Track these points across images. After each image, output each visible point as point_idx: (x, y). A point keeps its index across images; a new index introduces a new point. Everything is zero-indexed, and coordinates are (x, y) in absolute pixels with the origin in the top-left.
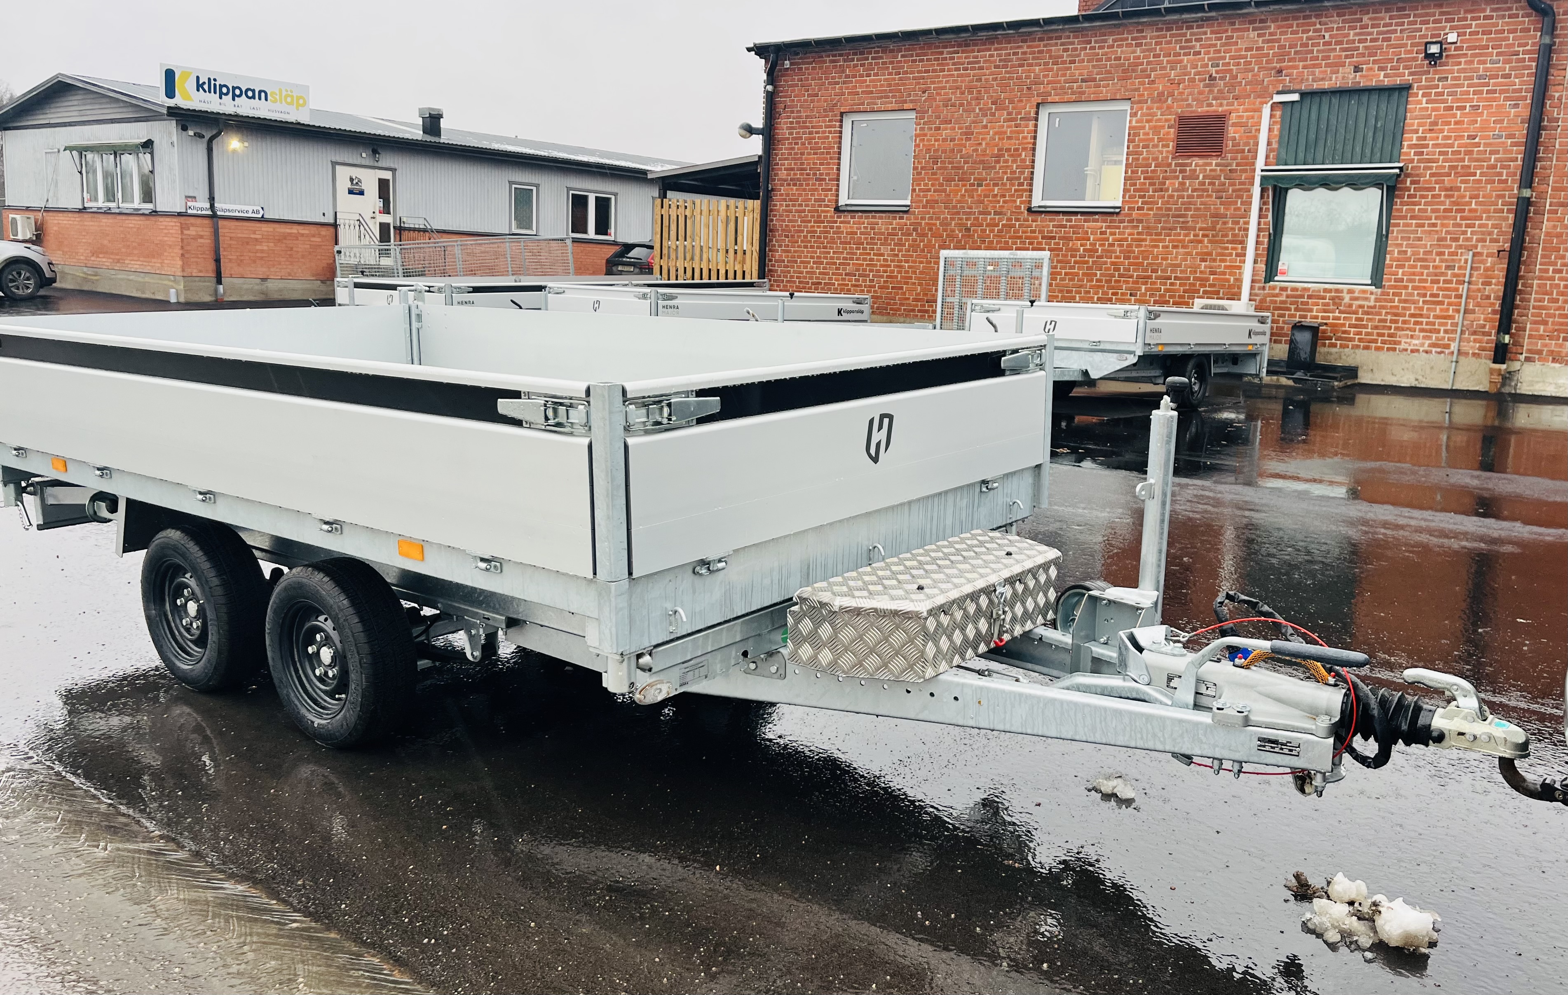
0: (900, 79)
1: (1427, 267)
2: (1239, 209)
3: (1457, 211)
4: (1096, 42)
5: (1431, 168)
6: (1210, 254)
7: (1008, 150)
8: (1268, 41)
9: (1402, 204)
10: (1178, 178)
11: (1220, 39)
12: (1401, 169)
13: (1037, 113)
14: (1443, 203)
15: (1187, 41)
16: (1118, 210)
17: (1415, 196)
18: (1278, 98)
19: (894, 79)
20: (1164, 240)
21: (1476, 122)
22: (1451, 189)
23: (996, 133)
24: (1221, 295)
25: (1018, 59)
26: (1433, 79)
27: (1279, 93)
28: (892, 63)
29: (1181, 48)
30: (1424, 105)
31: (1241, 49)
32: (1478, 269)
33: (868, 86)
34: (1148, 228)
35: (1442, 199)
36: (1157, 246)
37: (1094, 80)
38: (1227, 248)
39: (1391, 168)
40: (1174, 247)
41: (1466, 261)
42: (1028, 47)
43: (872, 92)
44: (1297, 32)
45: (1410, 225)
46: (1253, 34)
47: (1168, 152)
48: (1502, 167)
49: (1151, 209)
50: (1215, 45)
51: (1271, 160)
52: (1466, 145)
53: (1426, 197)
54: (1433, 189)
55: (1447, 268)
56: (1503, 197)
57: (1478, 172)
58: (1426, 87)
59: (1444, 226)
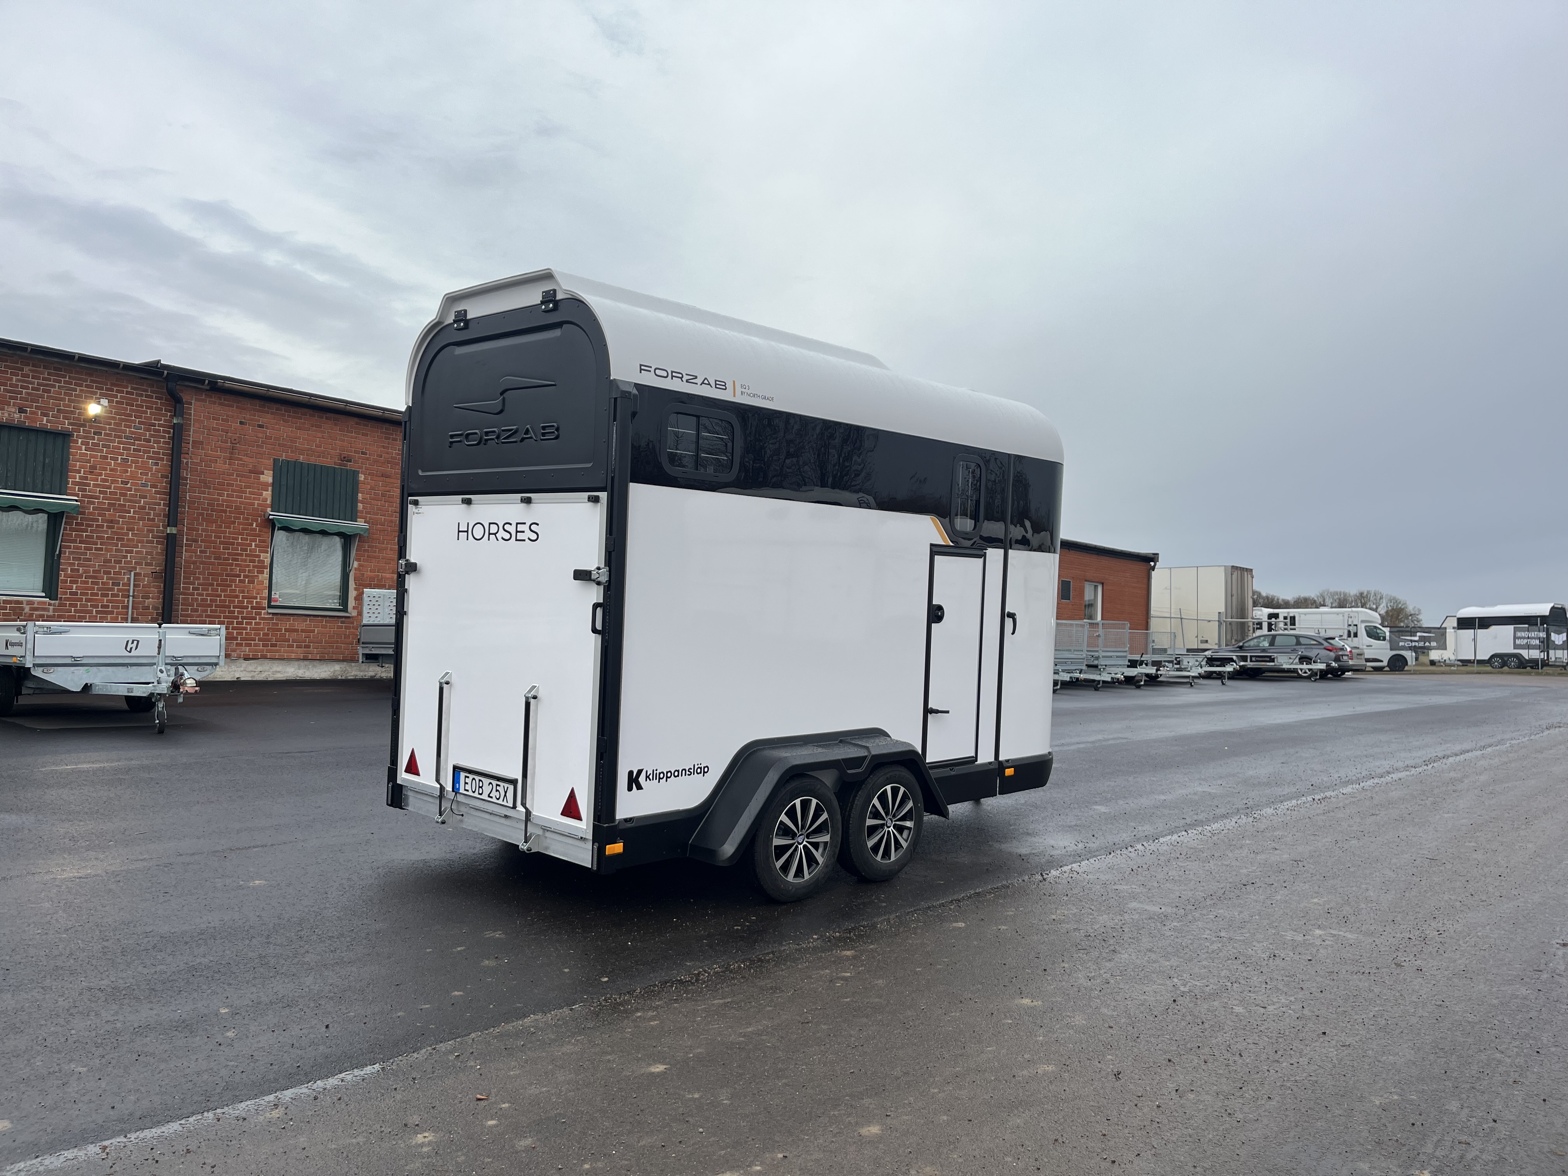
1: (97, 584)
3: (118, 539)
9: (66, 530)
14: (105, 532)
17: (81, 524)
21: (127, 471)
30: (84, 451)
32: (139, 586)
35: (105, 528)
45: (80, 548)
48: (150, 509)
52: (121, 488)
53: (92, 526)
54: (98, 520)
55: (113, 584)
56: (152, 531)
57: (132, 510)
58: (85, 437)
59: (107, 550)
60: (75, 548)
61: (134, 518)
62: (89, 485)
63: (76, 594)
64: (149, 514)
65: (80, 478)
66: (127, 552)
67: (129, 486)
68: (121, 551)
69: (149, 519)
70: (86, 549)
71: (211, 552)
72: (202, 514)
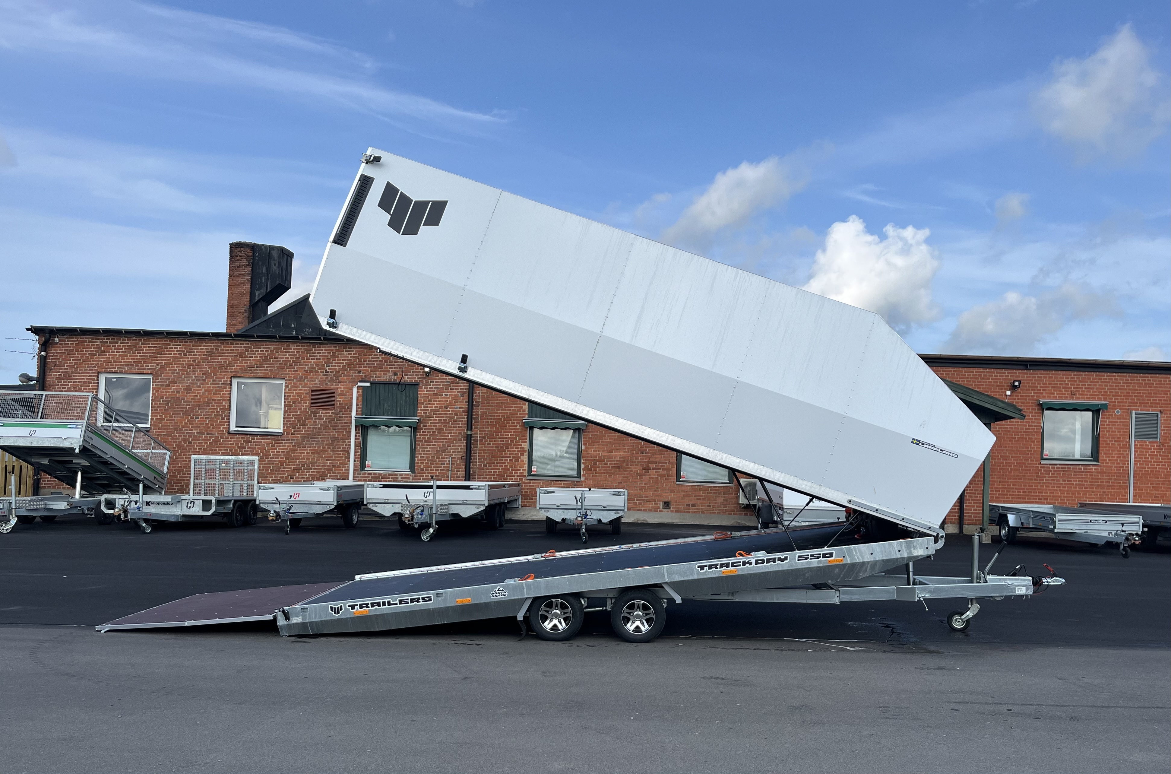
0: (140, 356)
1: (433, 464)
2: (345, 435)
3: (443, 439)
4: (263, 348)
5: (431, 420)
6: (332, 457)
7: (214, 400)
8: (353, 357)
9: (420, 435)
10: (312, 419)
11: (330, 354)
12: (418, 420)
13: (231, 382)
14: (437, 435)
15: (313, 353)
16: (281, 434)
17: (425, 432)
18: (360, 384)
19: (137, 356)
20: (307, 450)
21: (447, 401)
22: (440, 429)
23: (206, 391)
24: (339, 477)
25: (218, 353)
26: (428, 382)
27: (360, 382)
28: (134, 347)
29: (310, 356)
30: (425, 392)
31: (340, 360)
32: (454, 464)
33: (117, 358)
34: (298, 443)
35: (437, 434)
36: (304, 453)
37: (264, 367)
38: (340, 454)
39: (414, 420)
40: (312, 453)
41: (449, 461)
42: (224, 347)
43: (121, 362)
44: (366, 355)
45: (424, 445)
46: (346, 353)
47: (306, 406)
48: (460, 421)
49: (299, 434)
50: (328, 356)
51: (359, 412)
52: (444, 411)
53: (430, 432)
54: (433, 429)
55: (441, 464)
56: (461, 433)
57: (450, 422)
58: (426, 385)
59: (439, 445)
60: (422, 445)
61: (451, 427)
62: (428, 410)
63: (423, 470)
64: (459, 424)
65: (424, 407)
66: (448, 446)
67: (448, 409)
68: (445, 445)
69: (459, 427)
70: (428, 445)
71: (493, 444)
72: (488, 422)
